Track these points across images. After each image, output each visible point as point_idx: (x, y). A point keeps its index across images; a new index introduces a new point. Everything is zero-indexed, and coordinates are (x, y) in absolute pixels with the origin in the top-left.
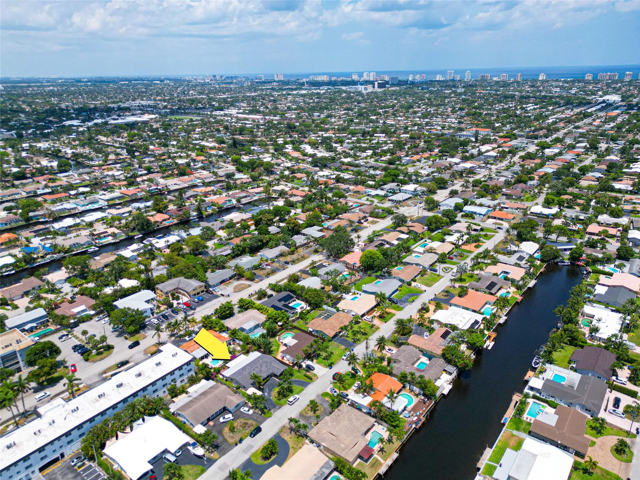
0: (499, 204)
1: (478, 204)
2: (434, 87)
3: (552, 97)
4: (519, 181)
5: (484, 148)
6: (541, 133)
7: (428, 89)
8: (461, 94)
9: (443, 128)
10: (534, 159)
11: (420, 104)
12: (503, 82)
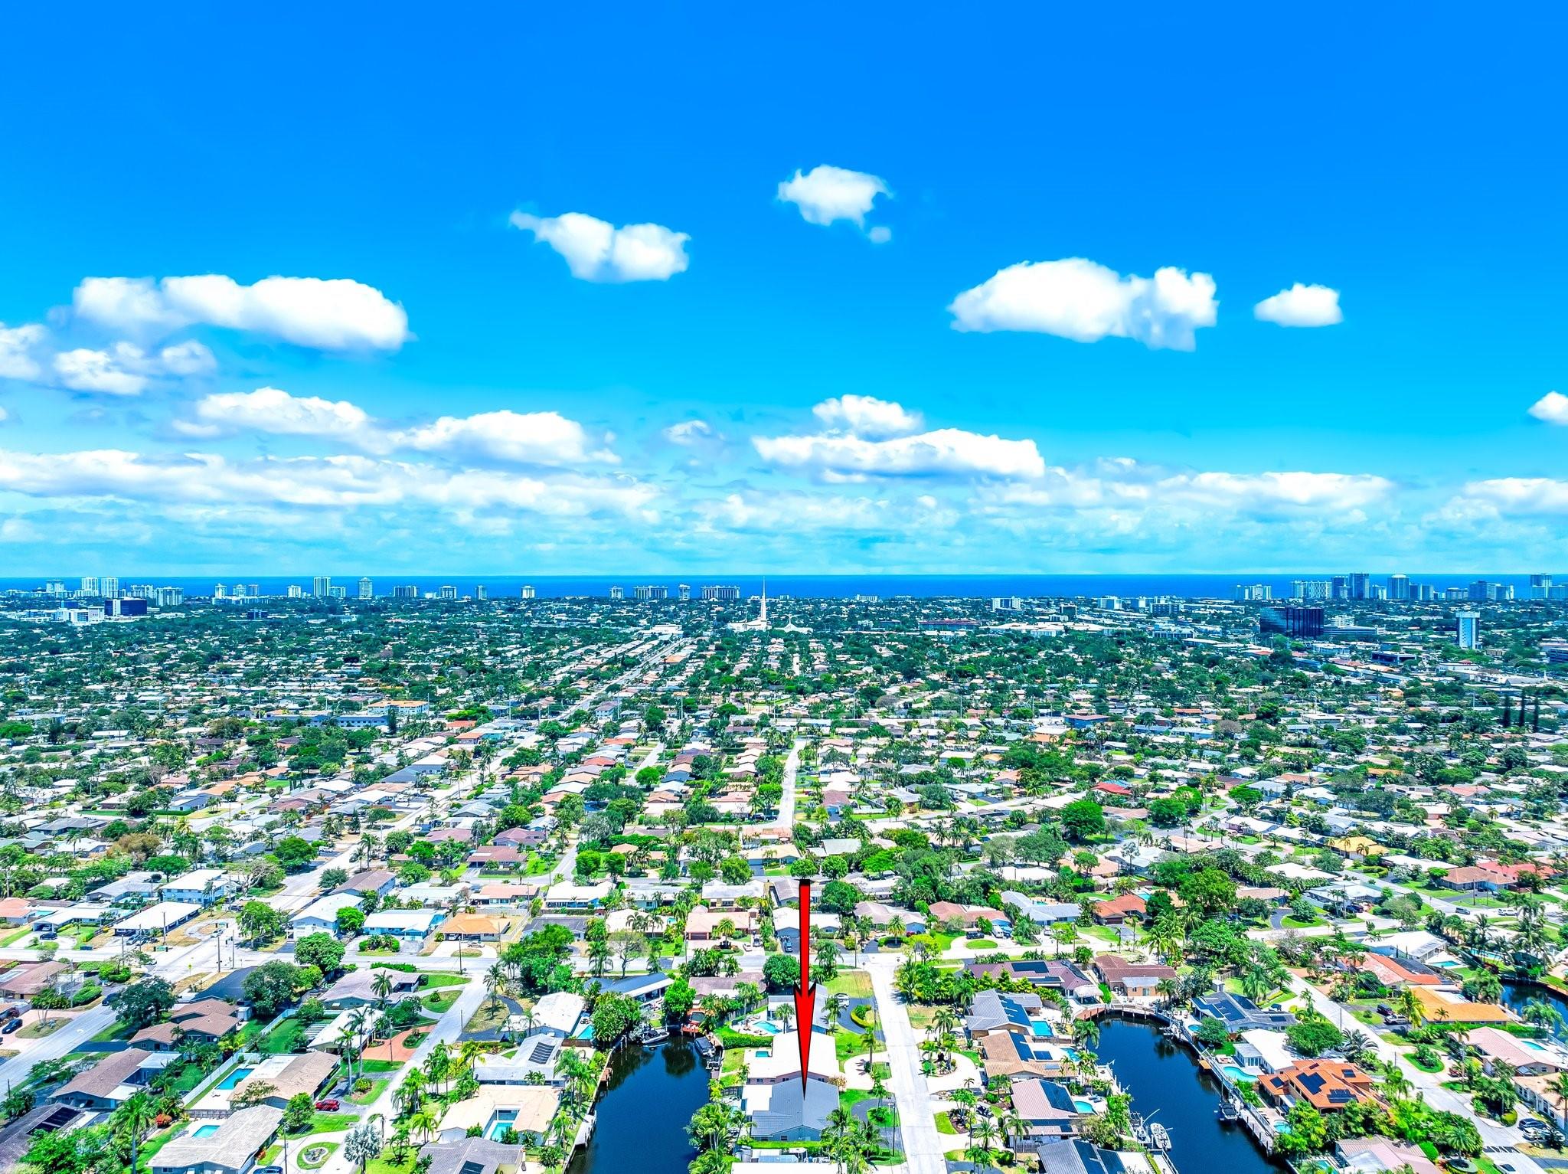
0: (464, 893)
1: (405, 901)
2: (280, 612)
3: (553, 631)
4: (510, 823)
5: (413, 749)
6: (544, 703)
7: (264, 615)
8: (349, 626)
9: (303, 705)
10: (535, 764)
11: (242, 651)
12: (448, 601)
